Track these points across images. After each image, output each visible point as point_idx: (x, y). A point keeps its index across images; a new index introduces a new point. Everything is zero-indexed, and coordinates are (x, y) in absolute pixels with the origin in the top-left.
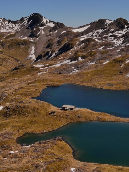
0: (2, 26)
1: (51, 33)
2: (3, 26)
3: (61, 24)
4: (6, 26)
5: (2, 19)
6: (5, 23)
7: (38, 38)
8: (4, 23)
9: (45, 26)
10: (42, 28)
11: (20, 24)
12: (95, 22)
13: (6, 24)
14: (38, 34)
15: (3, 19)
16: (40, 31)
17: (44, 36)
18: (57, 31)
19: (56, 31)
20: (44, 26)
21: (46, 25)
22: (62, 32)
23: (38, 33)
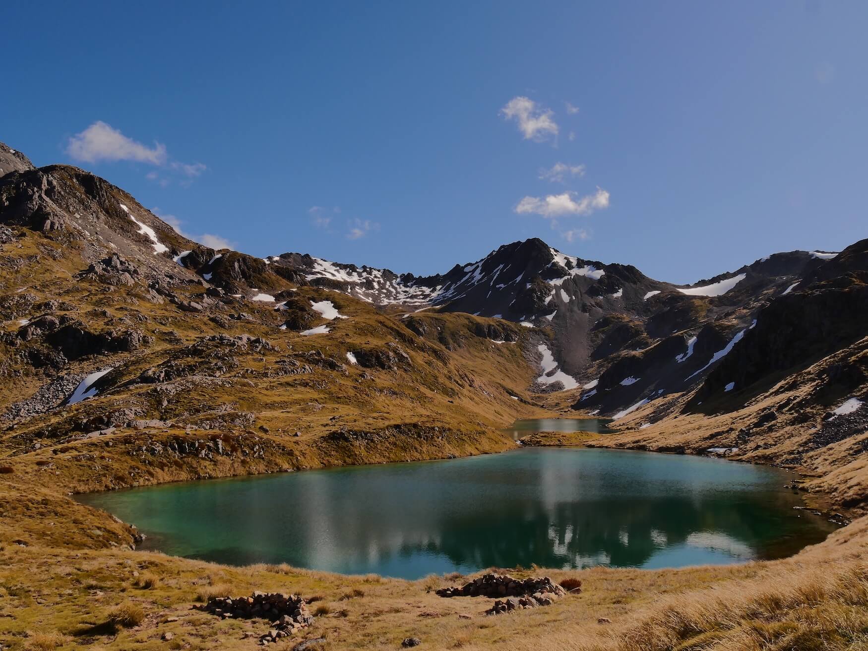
0: (384, 293)
1: (601, 298)
2: (385, 291)
3: (630, 269)
4: (398, 293)
5: (379, 271)
6: (391, 284)
7: (550, 317)
8: (388, 283)
9: (566, 278)
10: (558, 282)
11: (450, 286)
12: (758, 263)
13: (395, 289)
14: (546, 303)
15: (382, 271)
16: (554, 292)
17: (576, 309)
18: (621, 291)
19: (617, 291)
20: (561, 277)
21: (569, 274)
22: (645, 294)
23: (548, 299)
